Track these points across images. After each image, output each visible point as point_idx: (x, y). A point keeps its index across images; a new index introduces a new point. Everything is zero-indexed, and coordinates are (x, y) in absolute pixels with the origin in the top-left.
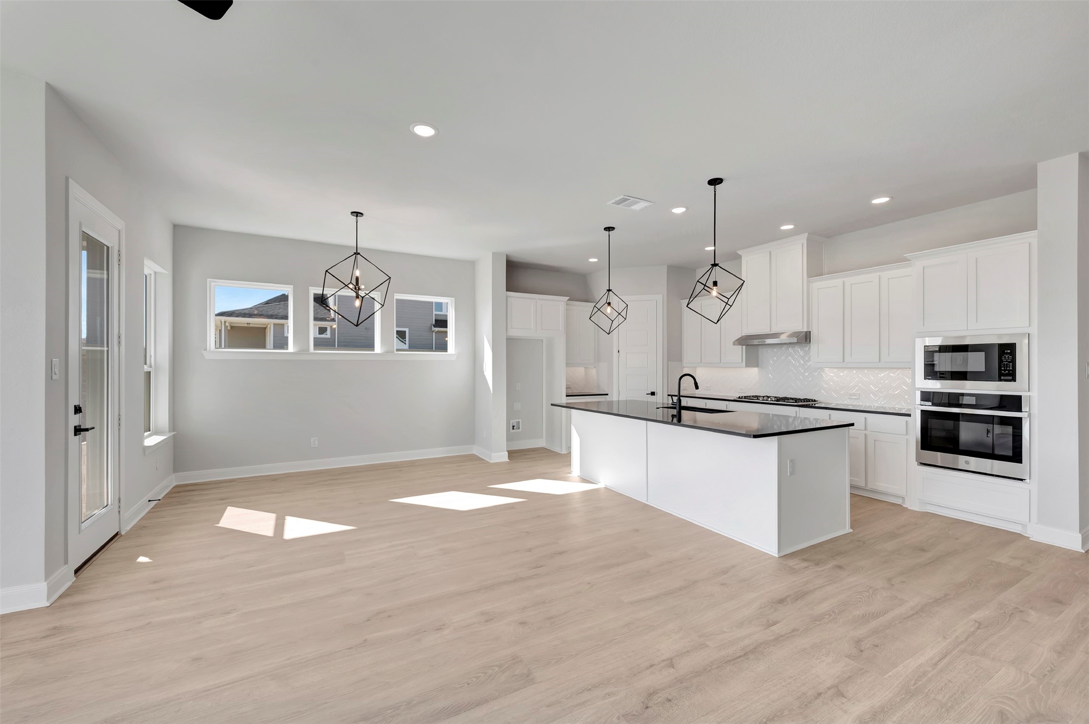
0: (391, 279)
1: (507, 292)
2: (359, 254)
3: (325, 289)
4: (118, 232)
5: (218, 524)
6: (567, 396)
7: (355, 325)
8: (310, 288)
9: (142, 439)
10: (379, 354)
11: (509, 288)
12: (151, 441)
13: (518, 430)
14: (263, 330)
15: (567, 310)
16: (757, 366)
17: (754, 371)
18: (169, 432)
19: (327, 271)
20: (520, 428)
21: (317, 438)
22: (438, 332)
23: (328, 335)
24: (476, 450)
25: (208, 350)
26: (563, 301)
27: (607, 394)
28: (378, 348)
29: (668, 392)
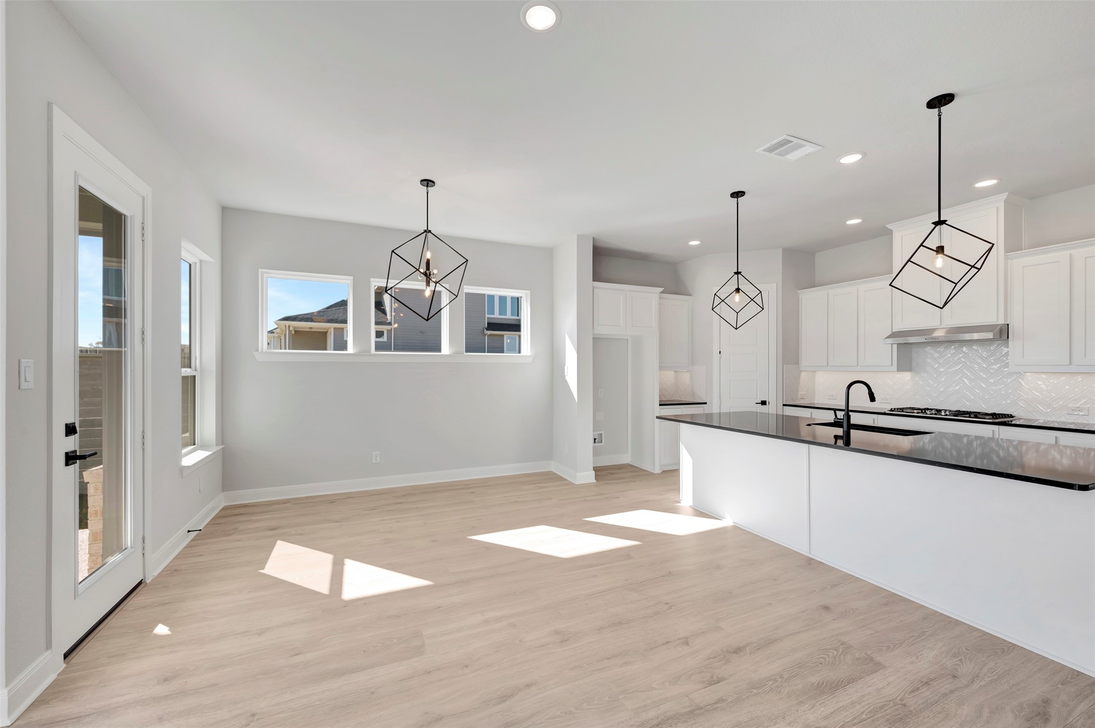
0: (469, 261)
1: (594, 282)
2: (430, 231)
3: (389, 280)
4: (141, 199)
5: (263, 569)
6: (660, 405)
7: (425, 319)
8: (372, 279)
9: (180, 457)
10: (447, 355)
11: (596, 278)
12: (192, 458)
13: (600, 444)
14: (324, 334)
15: (660, 304)
16: (910, 370)
17: (907, 376)
18: (217, 445)
19: (393, 251)
20: (603, 441)
21: (379, 452)
22: (491, 335)
23: (384, 339)
24: (553, 467)
25: (260, 350)
26: (656, 293)
27: (706, 403)
28: (446, 348)
29: (783, 402)
